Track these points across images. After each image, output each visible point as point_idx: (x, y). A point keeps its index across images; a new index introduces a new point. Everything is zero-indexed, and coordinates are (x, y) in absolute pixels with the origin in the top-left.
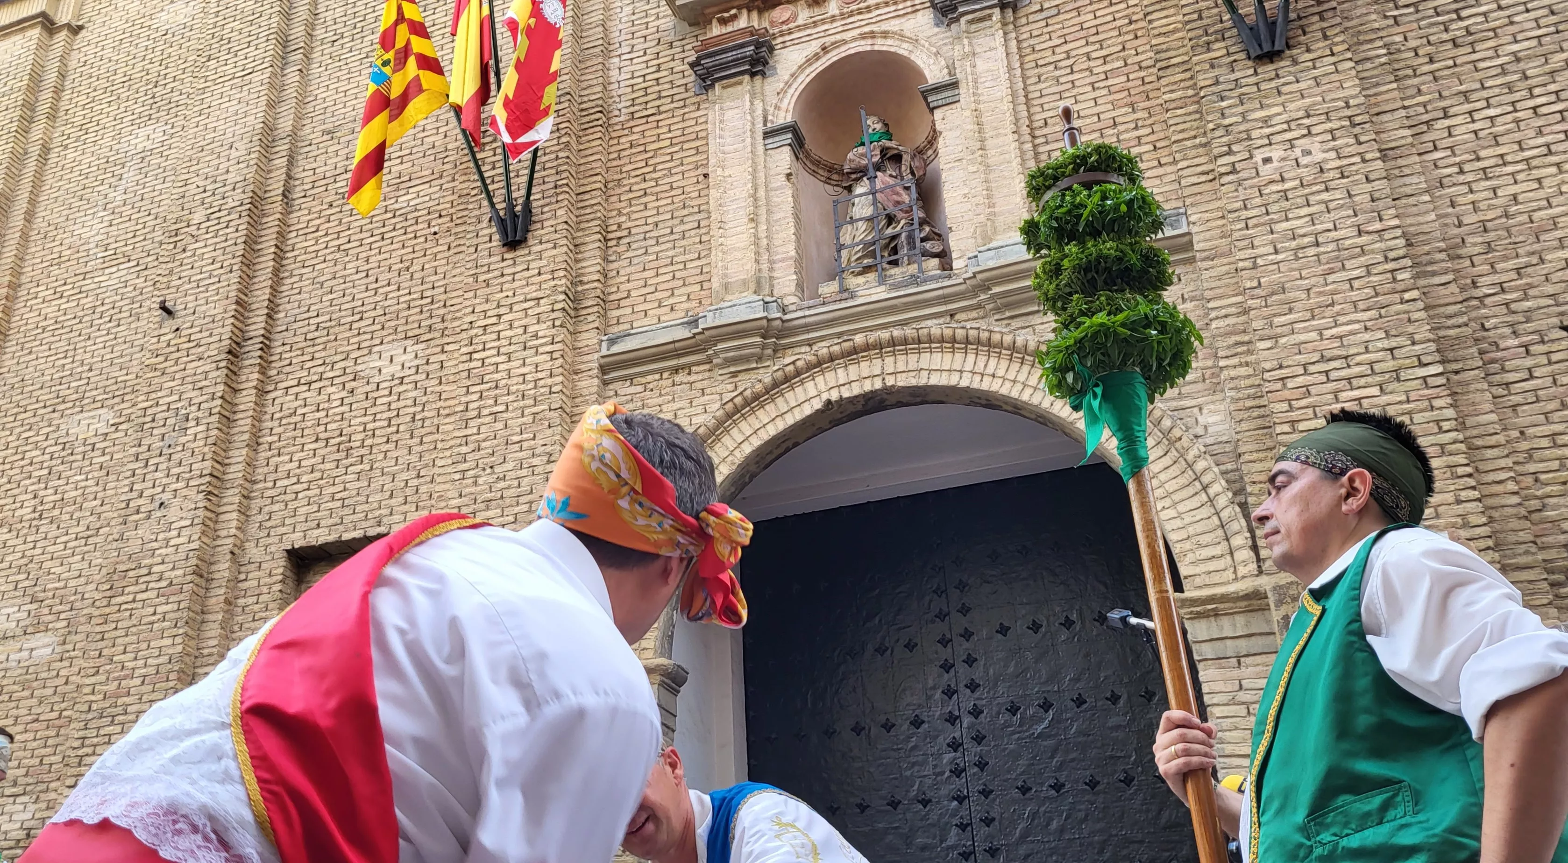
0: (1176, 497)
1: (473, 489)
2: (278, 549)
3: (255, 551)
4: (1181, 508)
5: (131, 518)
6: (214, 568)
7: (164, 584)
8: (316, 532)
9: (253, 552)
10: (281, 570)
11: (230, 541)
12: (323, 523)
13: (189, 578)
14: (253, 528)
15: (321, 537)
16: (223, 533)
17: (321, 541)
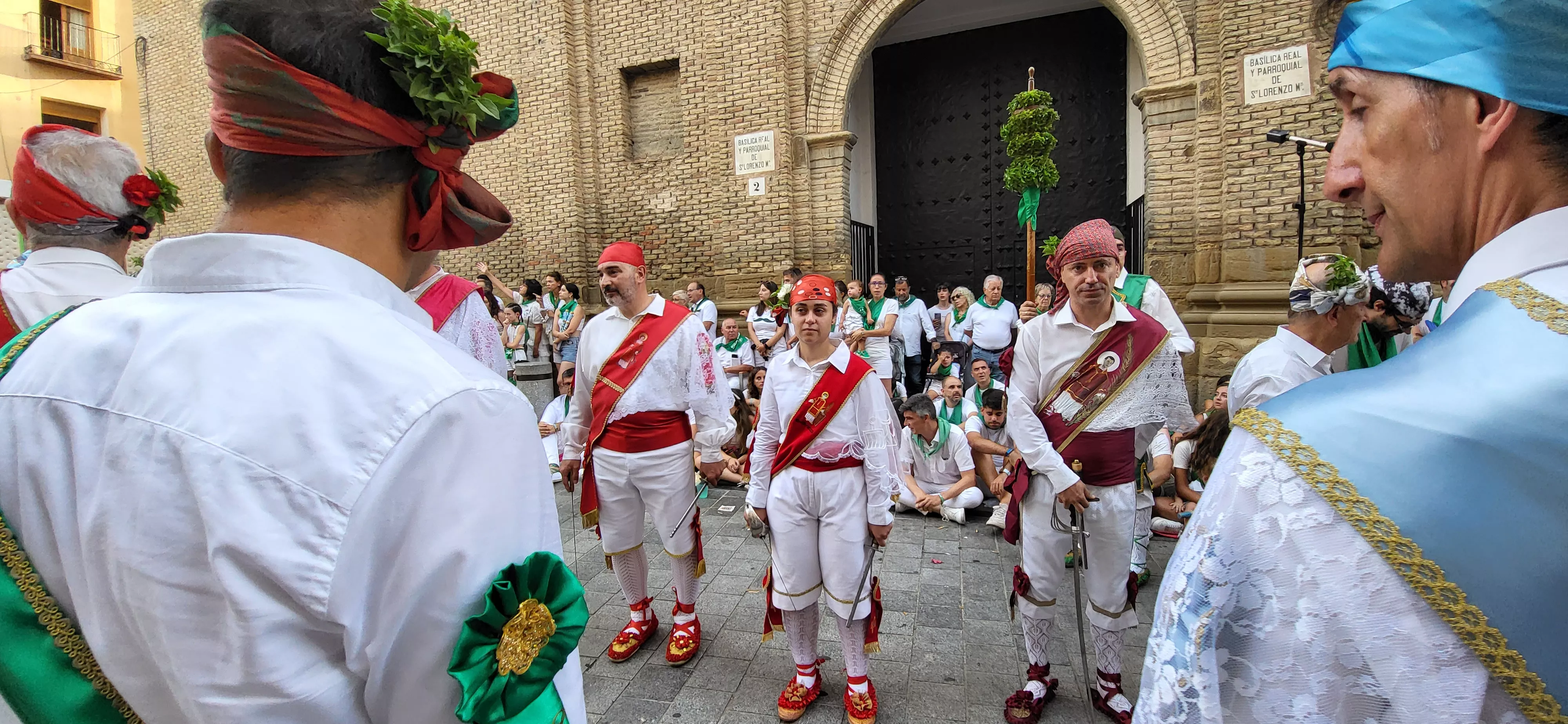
0: (1153, 32)
1: (729, 30)
2: (615, 68)
3: (600, 69)
4: (1155, 37)
5: (523, 50)
6: (579, 80)
7: (552, 90)
8: (635, 58)
9: (600, 70)
10: (618, 81)
11: (585, 63)
12: (638, 51)
13: (566, 86)
14: (597, 55)
15: (639, 60)
16: (580, 58)
17: (639, 63)
